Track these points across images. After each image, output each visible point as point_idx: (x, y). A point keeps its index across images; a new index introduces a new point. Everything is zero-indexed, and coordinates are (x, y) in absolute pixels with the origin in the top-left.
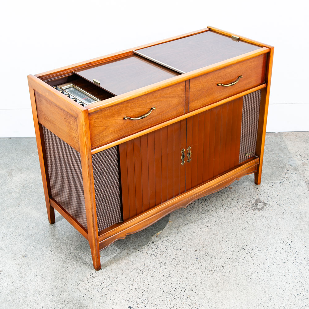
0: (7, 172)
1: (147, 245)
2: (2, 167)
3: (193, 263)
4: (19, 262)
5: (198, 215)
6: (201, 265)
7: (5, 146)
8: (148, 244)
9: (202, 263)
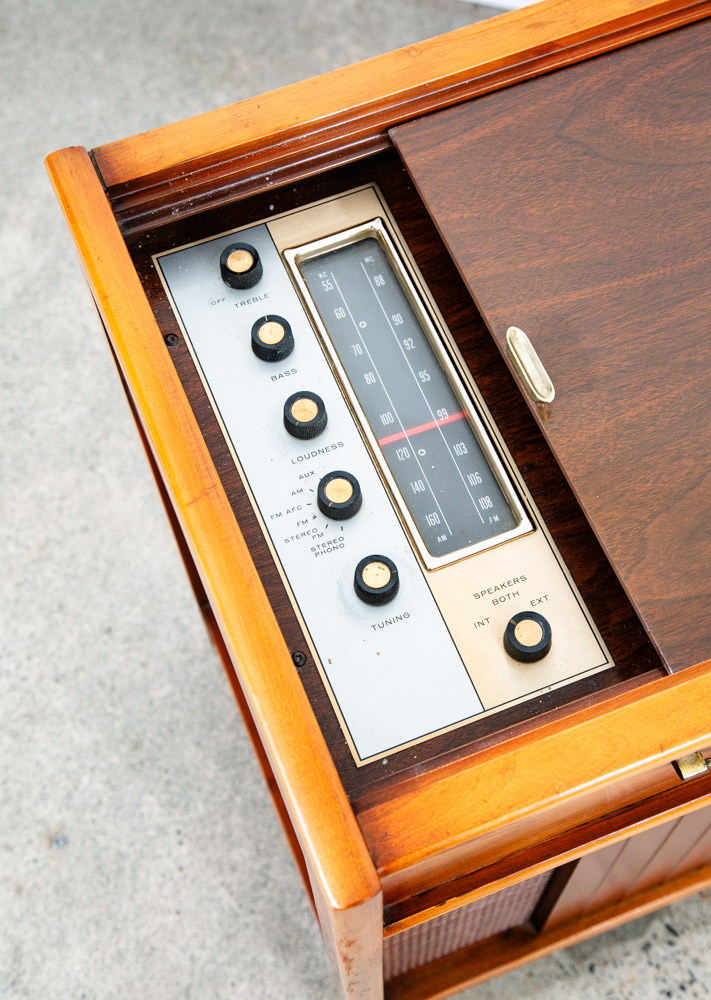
1: (641, 941)
8: (648, 937)
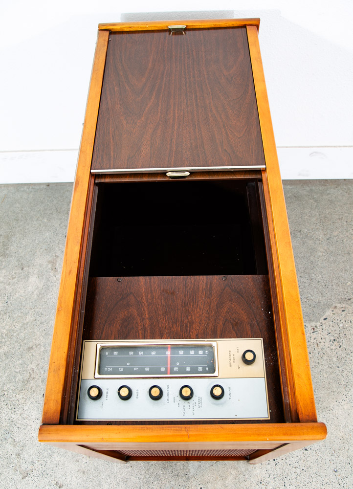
0: (49, 262)
2: (42, 250)
3: (331, 480)
4: (83, 466)
5: (331, 371)
6: (342, 485)
7: (42, 203)
9: (344, 482)
